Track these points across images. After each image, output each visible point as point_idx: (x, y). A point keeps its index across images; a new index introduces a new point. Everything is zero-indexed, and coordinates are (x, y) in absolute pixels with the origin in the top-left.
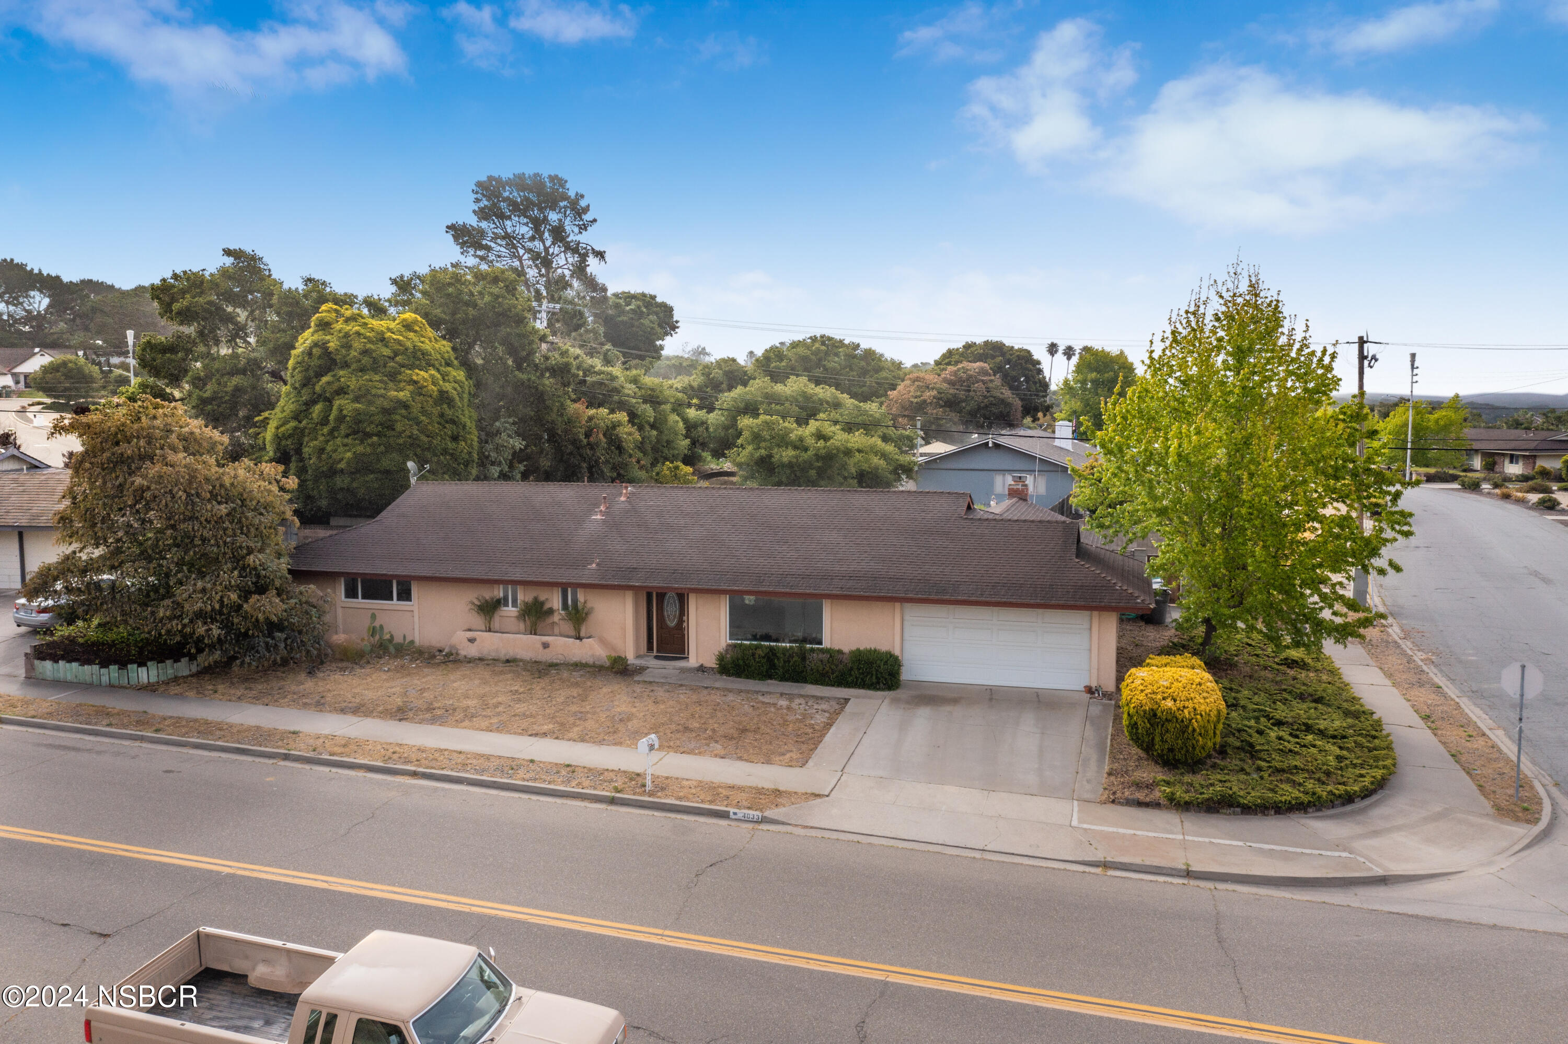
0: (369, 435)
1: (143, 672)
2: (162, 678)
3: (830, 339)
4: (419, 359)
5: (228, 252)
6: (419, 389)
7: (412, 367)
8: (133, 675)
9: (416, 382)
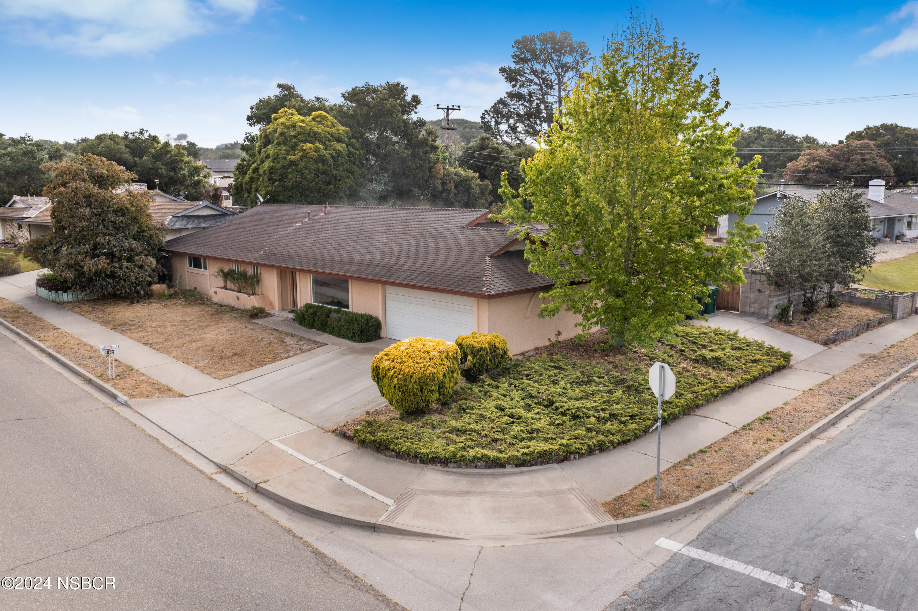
0: (275, 181)
1: (65, 295)
2: (75, 299)
3: (763, 128)
4: (312, 137)
5: (280, 86)
6: (306, 155)
7: (305, 141)
8: (61, 296)
9: (305, 150)
